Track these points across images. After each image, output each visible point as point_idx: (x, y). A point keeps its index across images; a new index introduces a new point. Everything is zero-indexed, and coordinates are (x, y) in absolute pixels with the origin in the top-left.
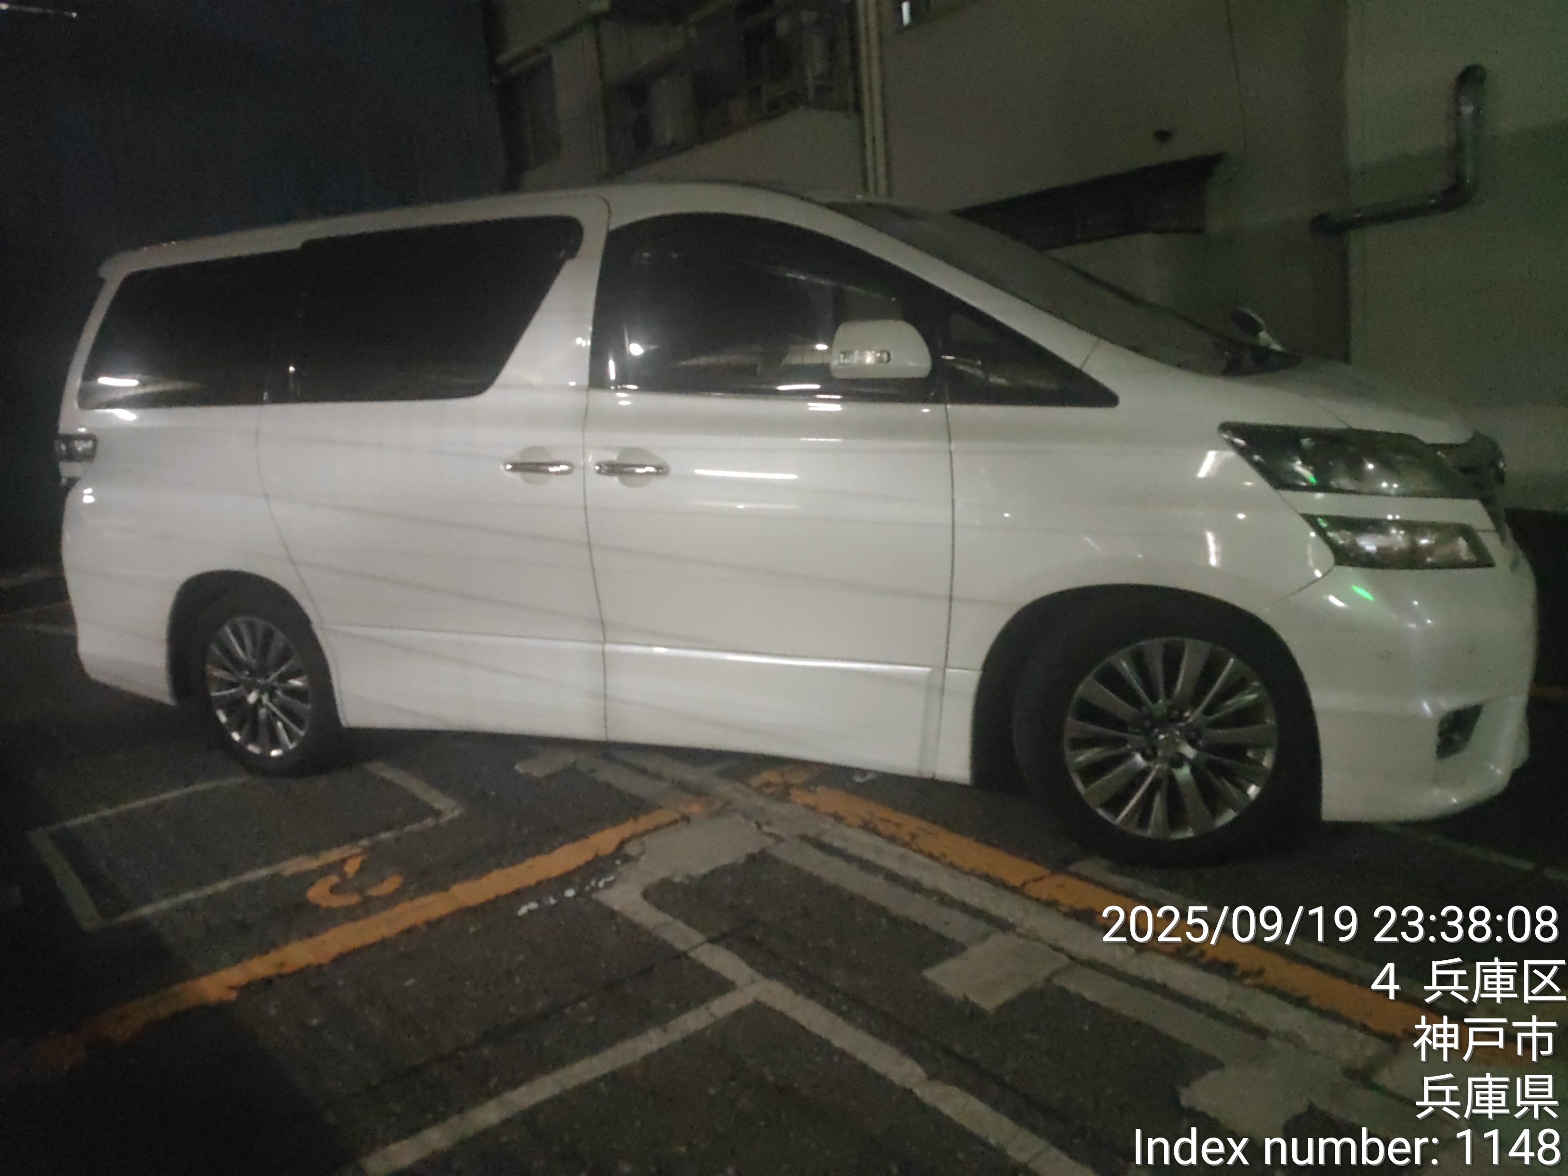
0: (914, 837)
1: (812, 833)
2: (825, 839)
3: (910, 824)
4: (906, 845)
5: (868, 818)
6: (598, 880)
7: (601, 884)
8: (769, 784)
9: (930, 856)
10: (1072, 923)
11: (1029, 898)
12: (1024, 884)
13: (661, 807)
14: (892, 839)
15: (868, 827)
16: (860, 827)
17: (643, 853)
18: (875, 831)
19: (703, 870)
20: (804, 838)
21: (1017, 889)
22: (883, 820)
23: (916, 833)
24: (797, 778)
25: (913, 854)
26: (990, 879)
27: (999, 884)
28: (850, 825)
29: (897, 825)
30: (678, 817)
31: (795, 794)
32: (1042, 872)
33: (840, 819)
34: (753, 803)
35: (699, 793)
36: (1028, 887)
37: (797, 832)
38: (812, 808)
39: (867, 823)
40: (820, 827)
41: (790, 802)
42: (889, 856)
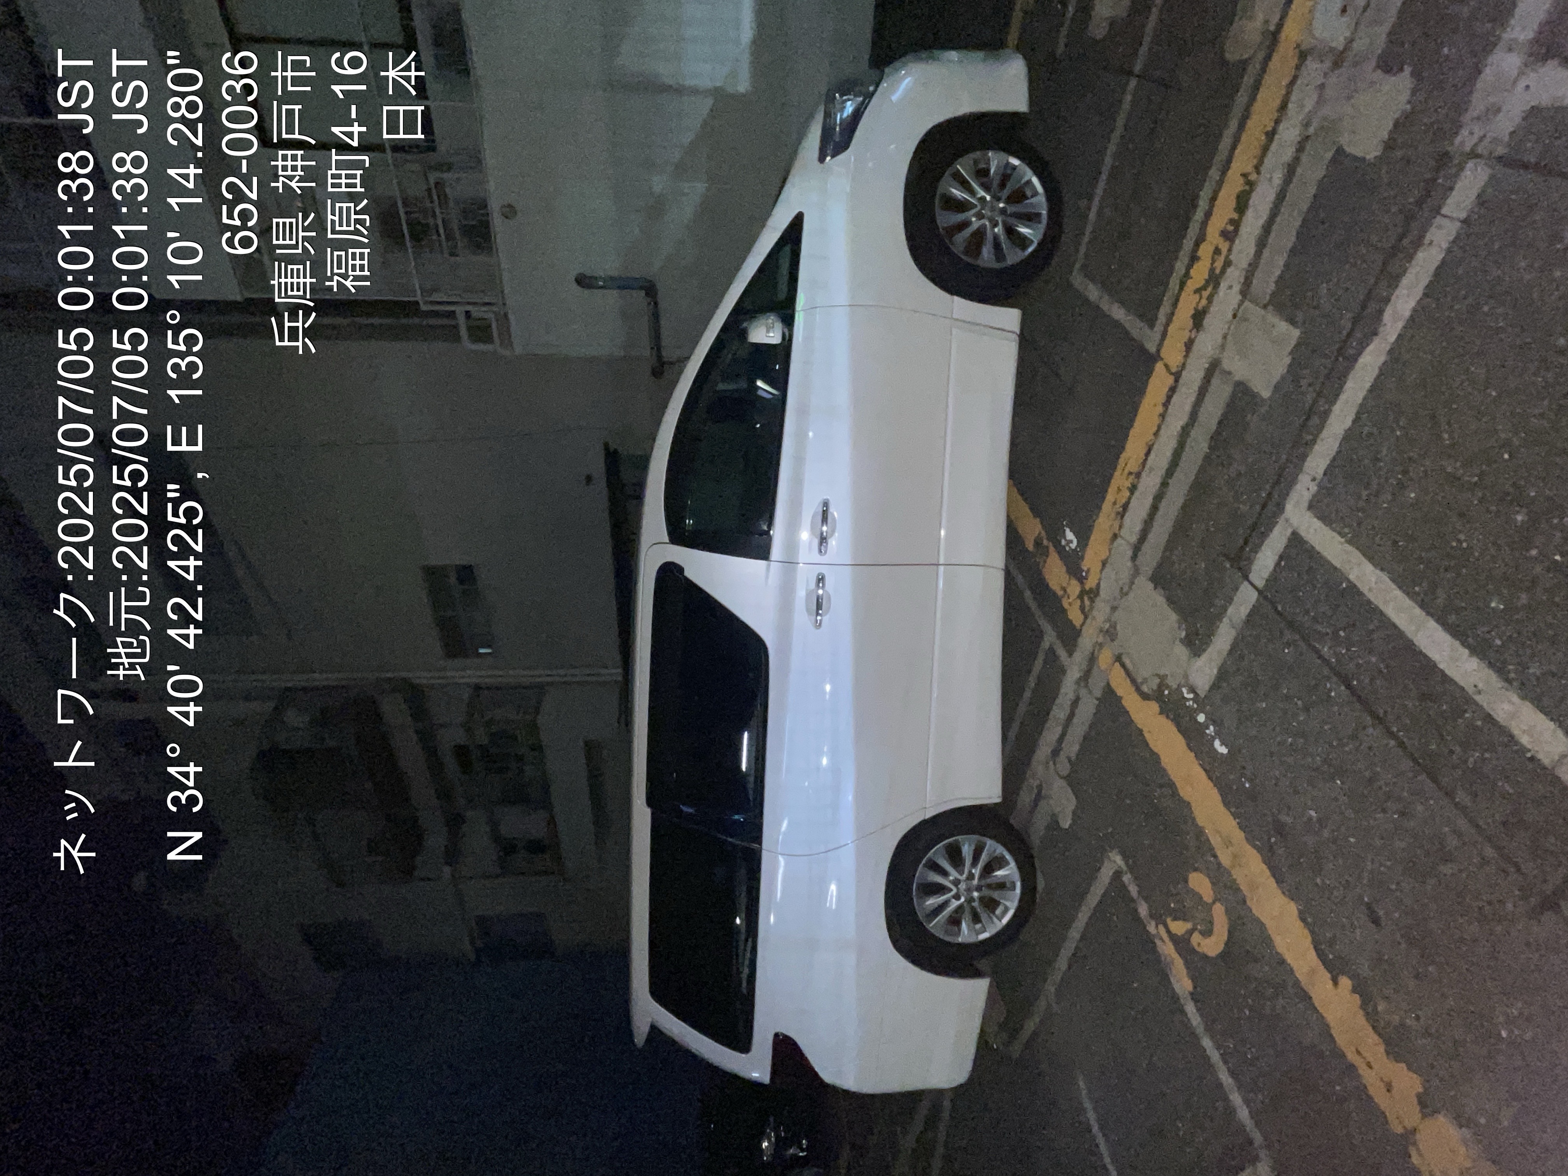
0: (1130, 473)
1: (1130, 553)
2: (1134, 539)
3: (1119, 480)
4: (1138, 475)
5: (1113, 515)
6: (1187, 700)
7: (1191, 696)
8: (1082, 608)
9: (1148, 454)
10: (1206, 322)
11: (1184, 365)
12: (1172, 374)
13: (1108, 684)
14: (1133, 489)
15: (1122, 515)
16: (1122, 519)
17: (1157, 675)
18: (1125, 507)
19: (1174, 617)
20: (1134, 557)
21: (1177, 376)
22: (1115, 503)
23: (1126, 471)
24: (1074, 589)
25: (1147, 466)
26: (1169, 398)
27: (1173, 390)
28: (1121, 527)
29: (1119, 490)
30: (1117, 664)
31: (1090, 584)
32: (1159, 367)
33: (1115, 536)
34: (1101, 612)
35: (1092, 659)
36: (1174, 370)
37: (1129, 564)
38: (1104, 564)
39: (1118, 513)
40: (1124, 548)
41: (1098, 585)
42: (1150, 483)
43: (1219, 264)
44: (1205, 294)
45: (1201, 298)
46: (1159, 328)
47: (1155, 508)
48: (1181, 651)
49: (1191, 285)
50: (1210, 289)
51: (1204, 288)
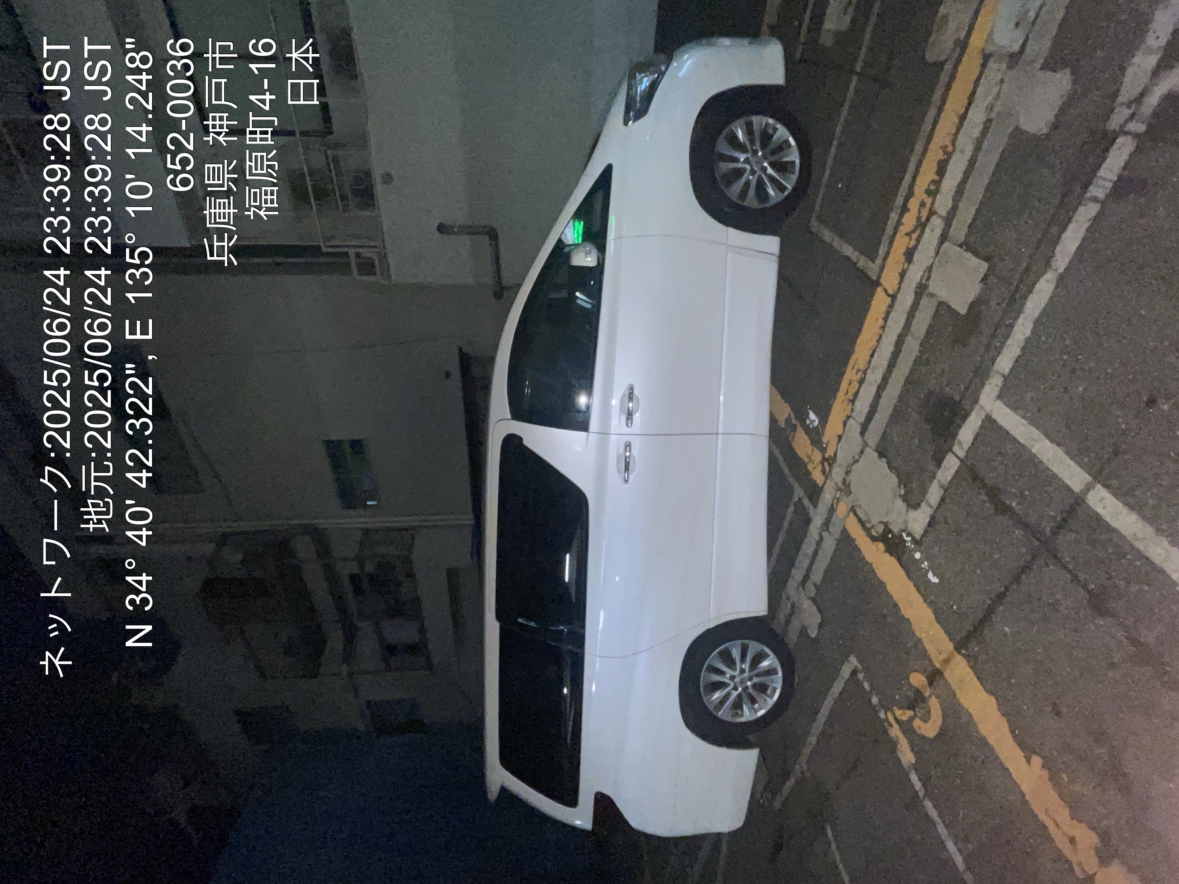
0: (859, 370)
1: (859, 430)
2: (862, 420)
3: (850, 375)
4: (865, 372)
5: (846, 401)
6: (905, 541)
7: (909, 539)
8: (823, 471)
9: (872, 356)
10: (916, 256)
11: (899, 289)
12: (889, 295)
13: (845, 529)
14: (861, 382)
15: (853, 401)
16: (853, 404)
17: (881, 522)
18: (856, 395)
19: (893, 479)
20: (863, 433)
21: (893, 297)
22: (847, 393)
23: (855, 370)
24: (817, 456)
25: (871, 365)
26: (888, 313)
27: (891, 306)
28: (852, 411)
29: (850, 384)
30: (851, 514)
31: (830, 453)
32: (879, 291)
33: (848, 417)
34: (838, 474)
35: (832, 510)
36: (891, 292)
37: (859, 438)
38: (840, 437)
39: (850, 400)
40: (854, 426)
41: (835, 454)
42: (875, 377)
43: (925, 213)
44: (914, 236)
45: (911, 239)
46: (879, 261)
47: (878, 396)
48: (900, 504)
49: (903, 229)
50: (918, 232)
51: (914, 231)
